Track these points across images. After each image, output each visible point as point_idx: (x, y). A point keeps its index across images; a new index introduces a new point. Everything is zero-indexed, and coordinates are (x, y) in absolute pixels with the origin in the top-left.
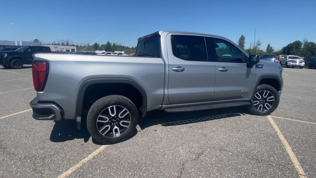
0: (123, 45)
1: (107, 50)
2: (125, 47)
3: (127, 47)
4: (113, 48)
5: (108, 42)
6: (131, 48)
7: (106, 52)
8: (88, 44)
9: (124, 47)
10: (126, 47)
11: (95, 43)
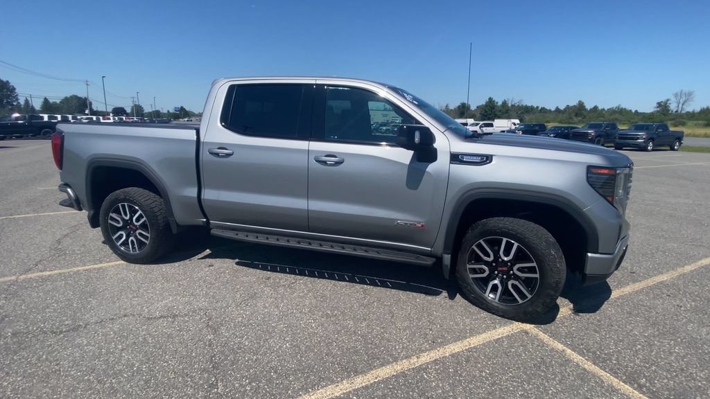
0: (529, 105)
1: (486, 116)
2: (538, 107)
3: (543, 109)
4: (500, 111)
5: (490, 99)
6: (553, 109)
7: (482, 123)
8: (447, 106)
9: (532, 108)
10: (540, 108)
11: (462, 102)
